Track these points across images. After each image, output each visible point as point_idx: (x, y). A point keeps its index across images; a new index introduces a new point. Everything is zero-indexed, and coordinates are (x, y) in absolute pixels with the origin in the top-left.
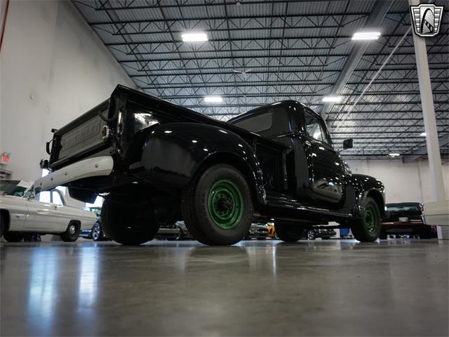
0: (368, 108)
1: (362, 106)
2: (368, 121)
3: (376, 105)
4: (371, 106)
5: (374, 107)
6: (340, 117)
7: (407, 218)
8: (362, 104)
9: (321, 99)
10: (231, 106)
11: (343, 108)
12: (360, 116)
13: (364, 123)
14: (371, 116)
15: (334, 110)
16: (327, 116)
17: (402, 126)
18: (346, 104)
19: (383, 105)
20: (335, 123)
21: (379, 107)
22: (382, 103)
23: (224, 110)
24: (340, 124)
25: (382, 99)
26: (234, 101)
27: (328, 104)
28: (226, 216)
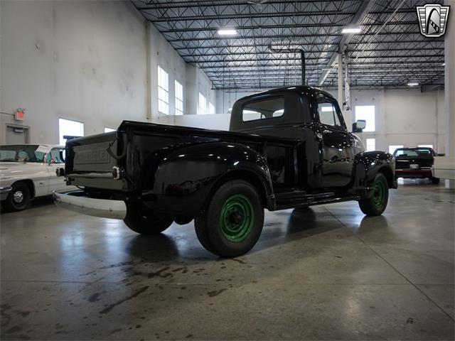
0: (389, 38)
1: (383, 37)
2: (388, 52)
3: (398, 35)
4: (392, 35)
5: (395, 37)
6: (359, 48)
7: (417, 165)
8: (383, 34)
9: (341, 29)
10: (245, 37)
11: (363, 38)
12: (380, 47)
13: (384, 54)
14: (392, 46)
15: (353, 41)
16: (345, 47)
17: (423, 56)
18: (366, 34)
19: (405, 35)
20: (354, 54)
21: (401, 37)
22: (405, 33)
23: (239, 42)
24: (359, 54)
25: (405, 29)
26: (249, 32)
27: (347, 35)
28: (237, 228)
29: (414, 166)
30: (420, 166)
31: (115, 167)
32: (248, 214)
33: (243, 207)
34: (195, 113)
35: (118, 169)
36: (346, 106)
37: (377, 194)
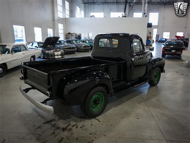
28: (97, 105)
29: (173, 51)
30: (176, 51)
31: (47, 92)
32: (102, 99)
33: (100, 97)
34: (75, 17)
35: (49, 92)
36: (145, 15)
37: (156, 77)
